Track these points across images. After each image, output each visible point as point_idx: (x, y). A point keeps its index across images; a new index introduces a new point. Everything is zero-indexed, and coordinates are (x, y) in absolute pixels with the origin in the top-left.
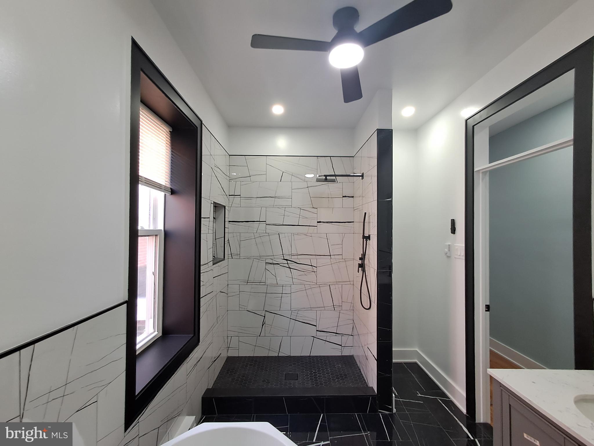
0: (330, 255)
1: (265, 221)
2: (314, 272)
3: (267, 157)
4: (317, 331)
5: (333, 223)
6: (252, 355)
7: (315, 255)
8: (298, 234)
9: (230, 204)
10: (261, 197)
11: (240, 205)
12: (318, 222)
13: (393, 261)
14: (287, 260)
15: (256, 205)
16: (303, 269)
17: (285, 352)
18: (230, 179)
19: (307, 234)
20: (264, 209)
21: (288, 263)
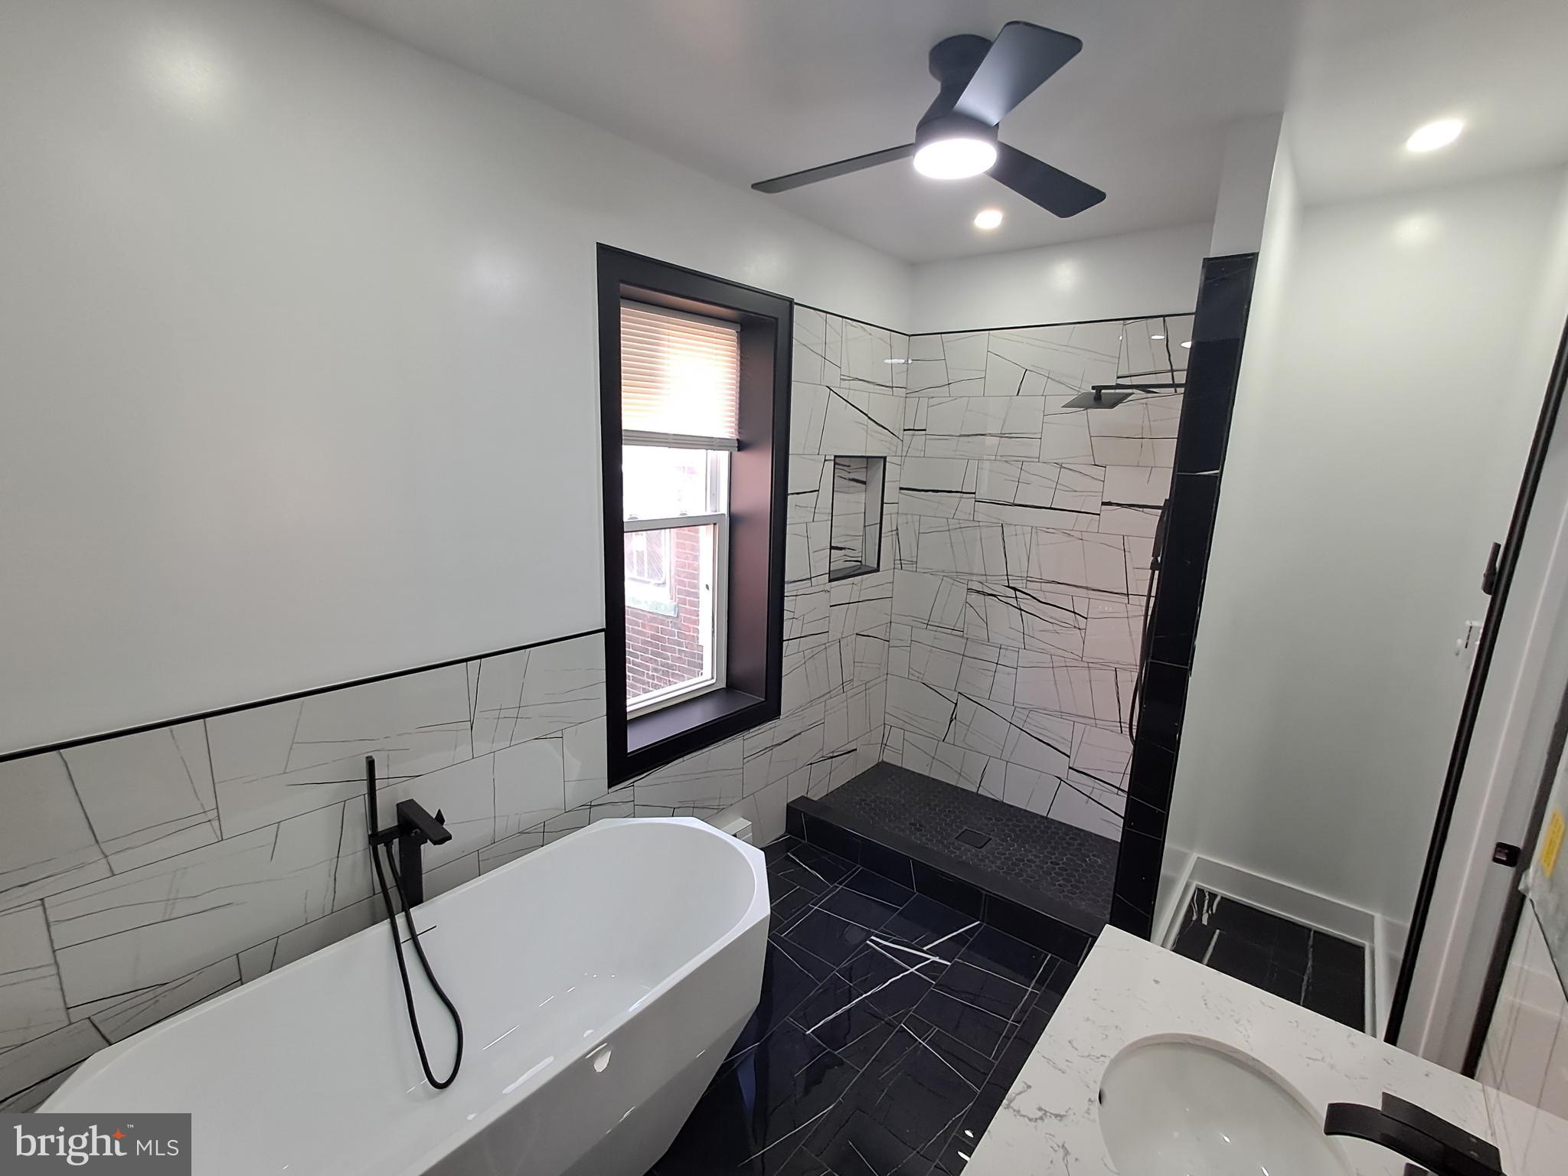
0: (1128, 595)
1: (974, 493)
2: (1079, 629)
3: (991, 332)
4: (1070, 768)
5: (1145, 509)
6: (926, 774)
7: (1087, 588)
8: (1047, 531)
9: (905, 449)
10: (969, 436)
11: (923, 453)
12: (1104, 504)
13: (1197, 643)
14: (1015, 589)
15: (957, 453)
16: (1051, 617)
17: (992, 790)
18: (908, 391)
19: (1072, 533)
20: (973, 464)
21: (1016, 597)
